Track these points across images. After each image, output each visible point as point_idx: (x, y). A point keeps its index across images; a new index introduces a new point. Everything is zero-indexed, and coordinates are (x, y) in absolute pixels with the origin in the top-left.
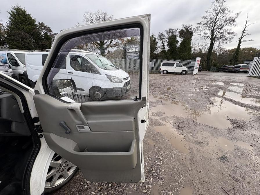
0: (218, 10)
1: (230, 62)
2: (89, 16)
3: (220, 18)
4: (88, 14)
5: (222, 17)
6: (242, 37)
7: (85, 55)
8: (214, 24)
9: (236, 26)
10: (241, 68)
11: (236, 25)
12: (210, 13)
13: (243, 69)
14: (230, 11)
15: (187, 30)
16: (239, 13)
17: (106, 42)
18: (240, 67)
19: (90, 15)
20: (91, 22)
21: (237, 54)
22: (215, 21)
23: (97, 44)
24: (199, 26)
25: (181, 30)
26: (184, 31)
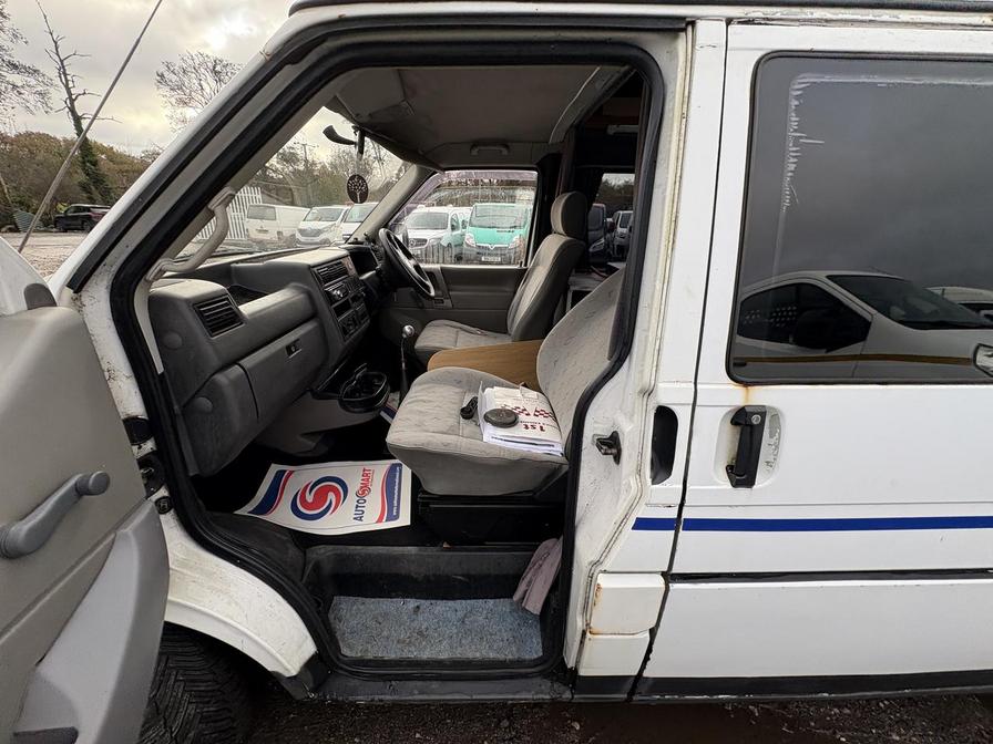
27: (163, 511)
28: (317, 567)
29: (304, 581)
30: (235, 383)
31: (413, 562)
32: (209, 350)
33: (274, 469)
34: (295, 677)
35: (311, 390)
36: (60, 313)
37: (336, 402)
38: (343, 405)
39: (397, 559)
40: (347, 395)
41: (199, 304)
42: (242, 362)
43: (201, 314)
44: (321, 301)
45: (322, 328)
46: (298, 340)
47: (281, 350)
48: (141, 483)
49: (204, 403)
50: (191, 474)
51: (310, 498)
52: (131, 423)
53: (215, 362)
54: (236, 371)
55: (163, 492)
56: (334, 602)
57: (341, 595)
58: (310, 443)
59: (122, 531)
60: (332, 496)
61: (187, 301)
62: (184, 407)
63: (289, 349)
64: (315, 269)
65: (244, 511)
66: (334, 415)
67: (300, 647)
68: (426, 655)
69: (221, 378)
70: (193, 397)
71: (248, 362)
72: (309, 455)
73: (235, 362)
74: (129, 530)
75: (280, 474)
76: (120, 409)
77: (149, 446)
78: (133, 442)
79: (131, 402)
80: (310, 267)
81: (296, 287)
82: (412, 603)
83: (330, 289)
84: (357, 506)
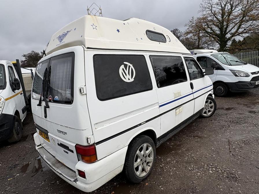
2: (206, 4)
7: (211, 55)
17: (231, 30)
20: (209, 10)
23: (216, 36)
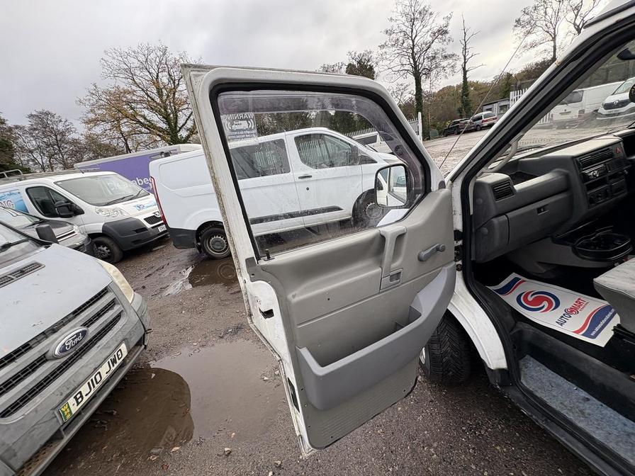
0: (411, 13)
1: (459, 114)
3: (420, 29)
4: (115, 55)
5: (422, 27)
6: (465, 63)
8: (411, 44)
9: (451, 42)
10: (483, 119)
11: (449, 40)
12: (398, 22)
13: (487, 121)
14: (431, 14)
15: (359, 62)
16: (449, 16)
17: (186, 123)
18: (480, 118)
19: (120, 58)
21: (467, 95)
22: (412, 37)
24: (384, 50)
25: (348, 66)
26: (354, 66)
27: (458, 270)
28: (521, 332)
29: (511, 334)
30: (501, 224)
31: (594, 369)
32: (492, 207)
33: (514, 275)
34: (492, 370)
35: (552, 237)
36: (446, 191)
37: (570, 248)
38: (576, 252)
39: (579, 359)
40: (582, 246)
41: (494, 186)
42: (507, 214)
43: (494, 191)
44: (575, 180)
45: (571, 198)
46: (547, 205)
47: (534, 210)
48: (454, 256)
49: (485, 230)
50: (472, 259)
51: (530, 299)
52: (456, 232)
53: (494, 213)
54: (504, 218)
55: (460, 262)
56: (526, 357)
57: (532, 356)
58: (542, 269)
59: (444, 268)
60: (546, 304)
61: (489, 184)
62: (476, 231)
63: (539, 210)
64: (578, 159)
65: (492, 288)
66: (566, 256)
67: (498, 359)
68: (581, 425)
69: (495, 221)
70: (481, 226)
71: (510, 215)
72: (540, 276)
73: (504, 214)
74: (445, 268)
75: (516, 280)
76: (454, 226)
77: (460, 243)
78: (455, 240)
79: (458, 224)
80: (573, 158)
81: (558, 172)
82: (583, 394)
83: (587, 172)
84: (562, 317)
